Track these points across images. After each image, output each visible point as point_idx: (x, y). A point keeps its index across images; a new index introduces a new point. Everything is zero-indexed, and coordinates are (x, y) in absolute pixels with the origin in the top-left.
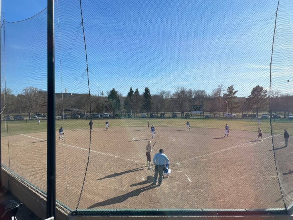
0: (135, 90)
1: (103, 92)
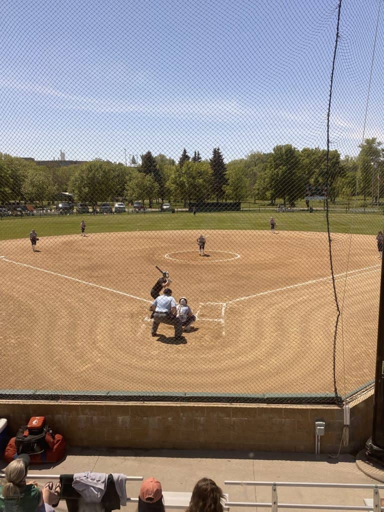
0: (193, 154)
1: (136, 157)
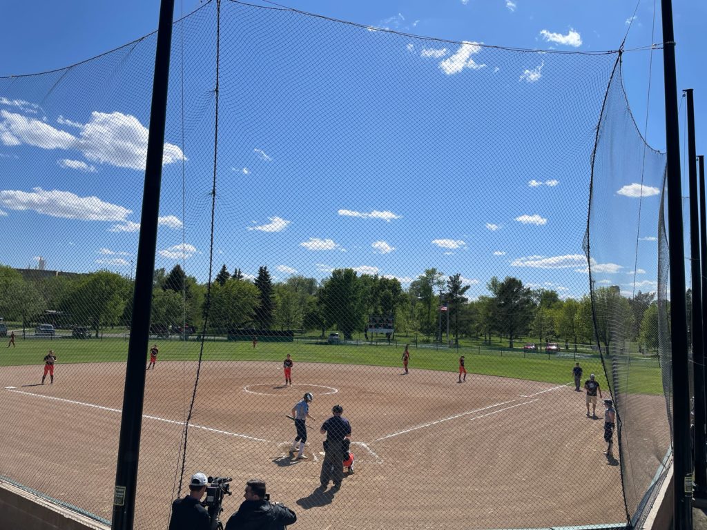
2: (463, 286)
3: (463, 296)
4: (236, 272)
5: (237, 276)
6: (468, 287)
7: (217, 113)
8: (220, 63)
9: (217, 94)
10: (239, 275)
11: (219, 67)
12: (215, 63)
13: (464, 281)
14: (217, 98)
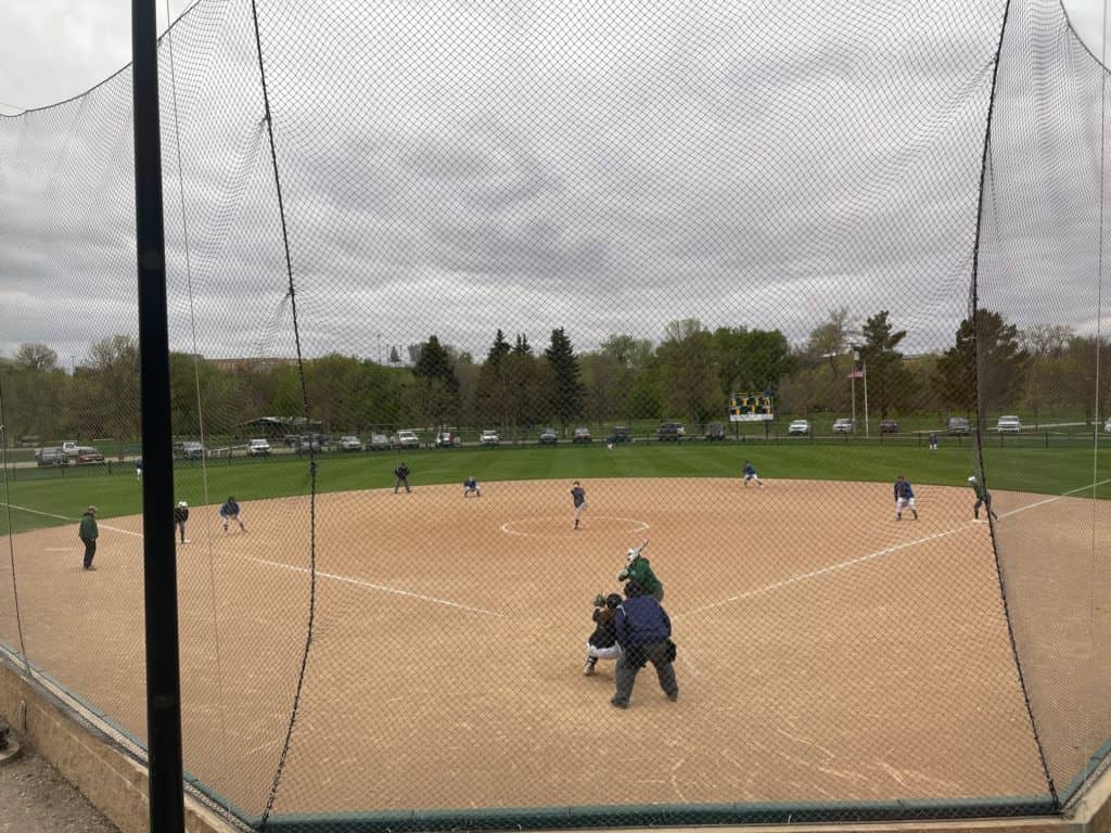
0: (516, 339)
2: (892, 332)
3: (895, 349)
4: (519, 340)
5: (523, 348)
6: (901, 335)
7: (274, 157)
8: (265, 66)
9: (270, 124)
10: (524, 345)
11: (266, 74)
12: (258, 69)
13: (896, 324)
14: (270, 130)
